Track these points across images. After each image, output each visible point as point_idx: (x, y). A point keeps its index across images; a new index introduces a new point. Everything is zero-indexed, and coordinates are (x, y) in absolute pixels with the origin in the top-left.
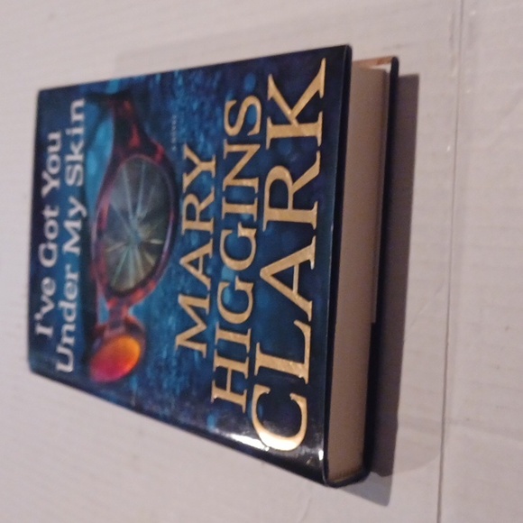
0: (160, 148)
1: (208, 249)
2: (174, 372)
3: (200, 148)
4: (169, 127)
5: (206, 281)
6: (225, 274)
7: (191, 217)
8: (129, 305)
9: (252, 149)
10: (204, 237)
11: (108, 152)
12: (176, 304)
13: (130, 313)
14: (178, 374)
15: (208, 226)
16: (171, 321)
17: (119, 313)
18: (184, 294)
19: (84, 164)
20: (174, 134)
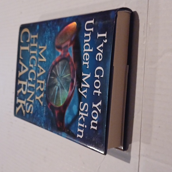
0: (49, 107)
1: (38, 75)
2: (47, 38)
3: (39, 103)
4: (46, 113)
5: (39, 66)
6: (35, 68)
7: (42, 84)
8: (61, 56)
9: (28, 100)
10: (39, 78)
11: (67, 111)
12: (46, 58)
13: (60, 52)
14: (46, 37)
15: (38, 81)
16: (48, 53)
17: (64, 52)
18: (44, 62)
19: (79, 110)
20: (45, 110)
